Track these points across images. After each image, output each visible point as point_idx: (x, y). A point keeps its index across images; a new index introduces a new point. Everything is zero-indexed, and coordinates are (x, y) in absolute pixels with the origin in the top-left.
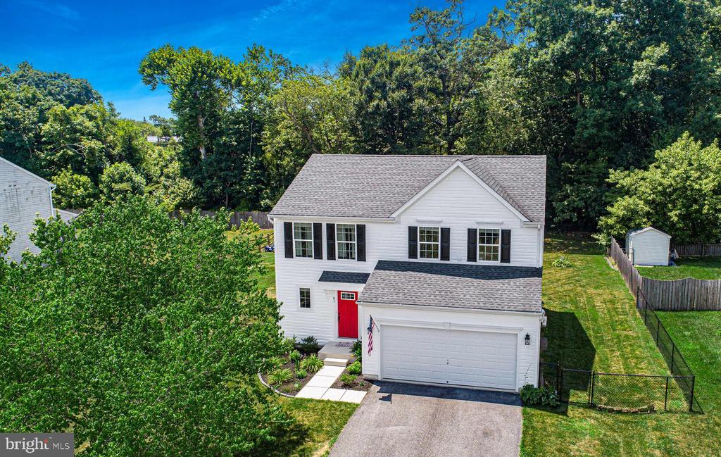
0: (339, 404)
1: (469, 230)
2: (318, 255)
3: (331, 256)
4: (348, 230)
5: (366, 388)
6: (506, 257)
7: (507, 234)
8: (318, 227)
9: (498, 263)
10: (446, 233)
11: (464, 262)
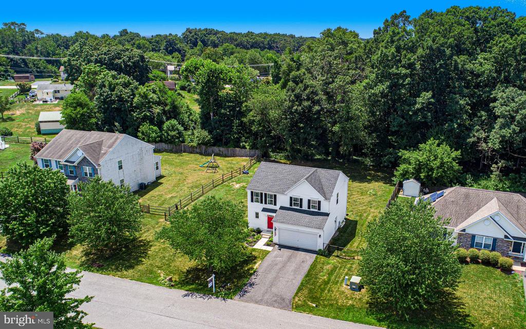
0: (265, 251)
1: (308, 200)
2: (262, 202)
3: (266, 203)
4: (271, 196)
5: (273, 246)
6: (319, 209)
7: (319, 202)
8: (262, 194)
9: (317, 210)
10: (301, 200)
11: (307, 209)
